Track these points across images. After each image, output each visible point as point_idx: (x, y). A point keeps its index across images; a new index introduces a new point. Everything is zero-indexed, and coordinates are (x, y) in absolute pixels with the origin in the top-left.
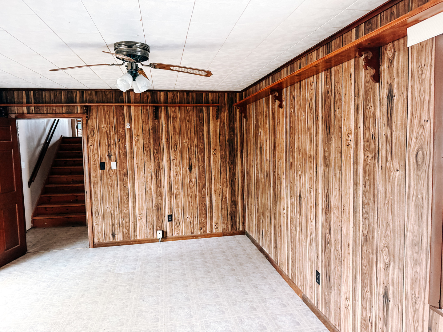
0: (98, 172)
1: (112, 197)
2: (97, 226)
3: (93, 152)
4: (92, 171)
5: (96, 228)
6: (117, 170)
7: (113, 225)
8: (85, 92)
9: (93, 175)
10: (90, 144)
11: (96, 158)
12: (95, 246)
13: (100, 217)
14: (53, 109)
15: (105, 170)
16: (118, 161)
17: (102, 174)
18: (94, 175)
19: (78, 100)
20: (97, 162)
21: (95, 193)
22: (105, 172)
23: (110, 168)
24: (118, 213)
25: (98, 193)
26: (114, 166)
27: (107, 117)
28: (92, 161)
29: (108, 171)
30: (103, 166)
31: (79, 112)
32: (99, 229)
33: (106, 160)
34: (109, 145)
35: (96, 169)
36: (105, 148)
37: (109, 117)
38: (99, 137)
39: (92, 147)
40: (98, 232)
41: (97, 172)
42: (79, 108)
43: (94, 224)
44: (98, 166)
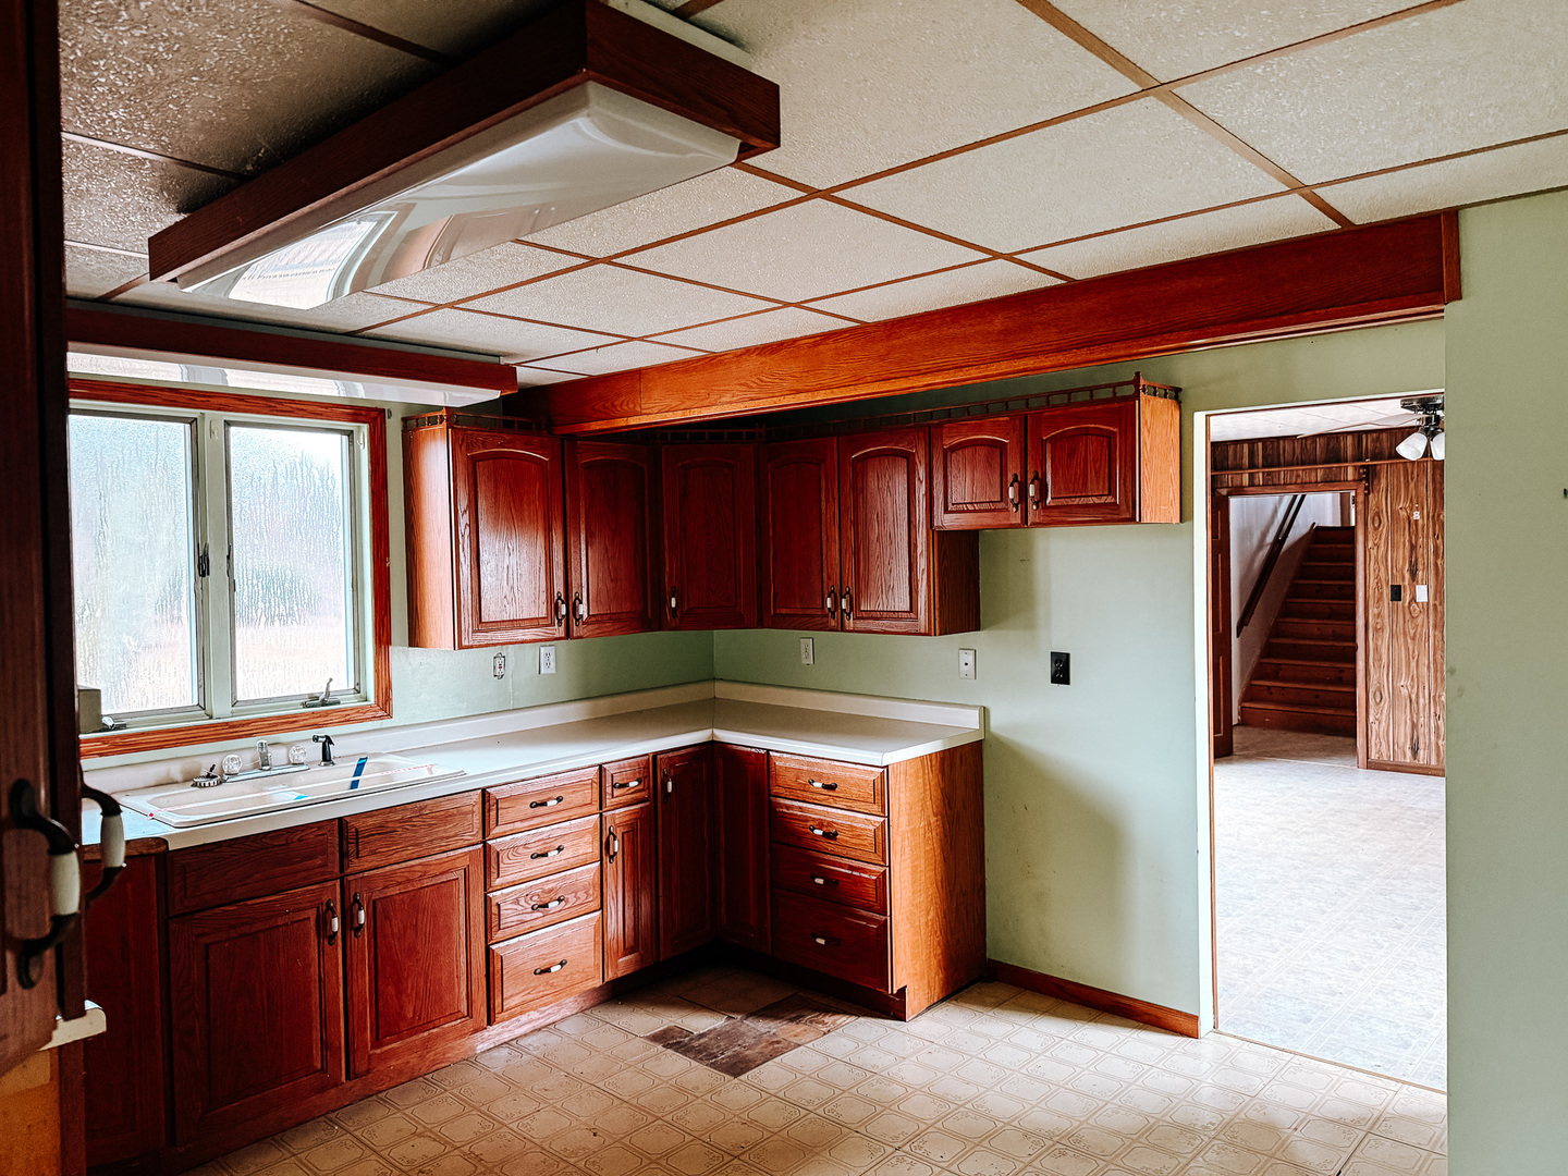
0: (1386, 605)
1: (1413, 664)
2: (1377, 723)
3: (1376, 561)
4: (1371, 603)
5: (1375, 727)
6: (1428, 603)
7: (1414, 726)
8: (1364, 436)
9: (1373, 611)
10: (1370, 544)
11: (1382, 574)
12: (1371, 765)
13: (1386, 705)
14: (1298, 476)
15: (1400, 603)
16: (1432, 582)
17: (1393, 612)
18: (1376, 611)
19: (1349, 452)
20: (1384, 586)
21: (1376, 649)
22: (1400, 608)
23: (1413, 599)
24: (1427, 702)
25: (1384, 651)
26: (1422, 594)
27: (1412, 485)
28: (1372, 582)
29: (1407, 604)
30: (1396, 593)
31: (1350, 478)
32: (1381, 730)
33: (1403, 579)
34: (1413, 548)
35: (1380, 599)
36: (1403, 554)
37: (1416, 487)
38: (1392, 530)
39: (1374, 552)
40: (1378, 735)
41: (1383, 606)
42: (1350, 470)
43: (1371, 719)
44: (1387, 592)
